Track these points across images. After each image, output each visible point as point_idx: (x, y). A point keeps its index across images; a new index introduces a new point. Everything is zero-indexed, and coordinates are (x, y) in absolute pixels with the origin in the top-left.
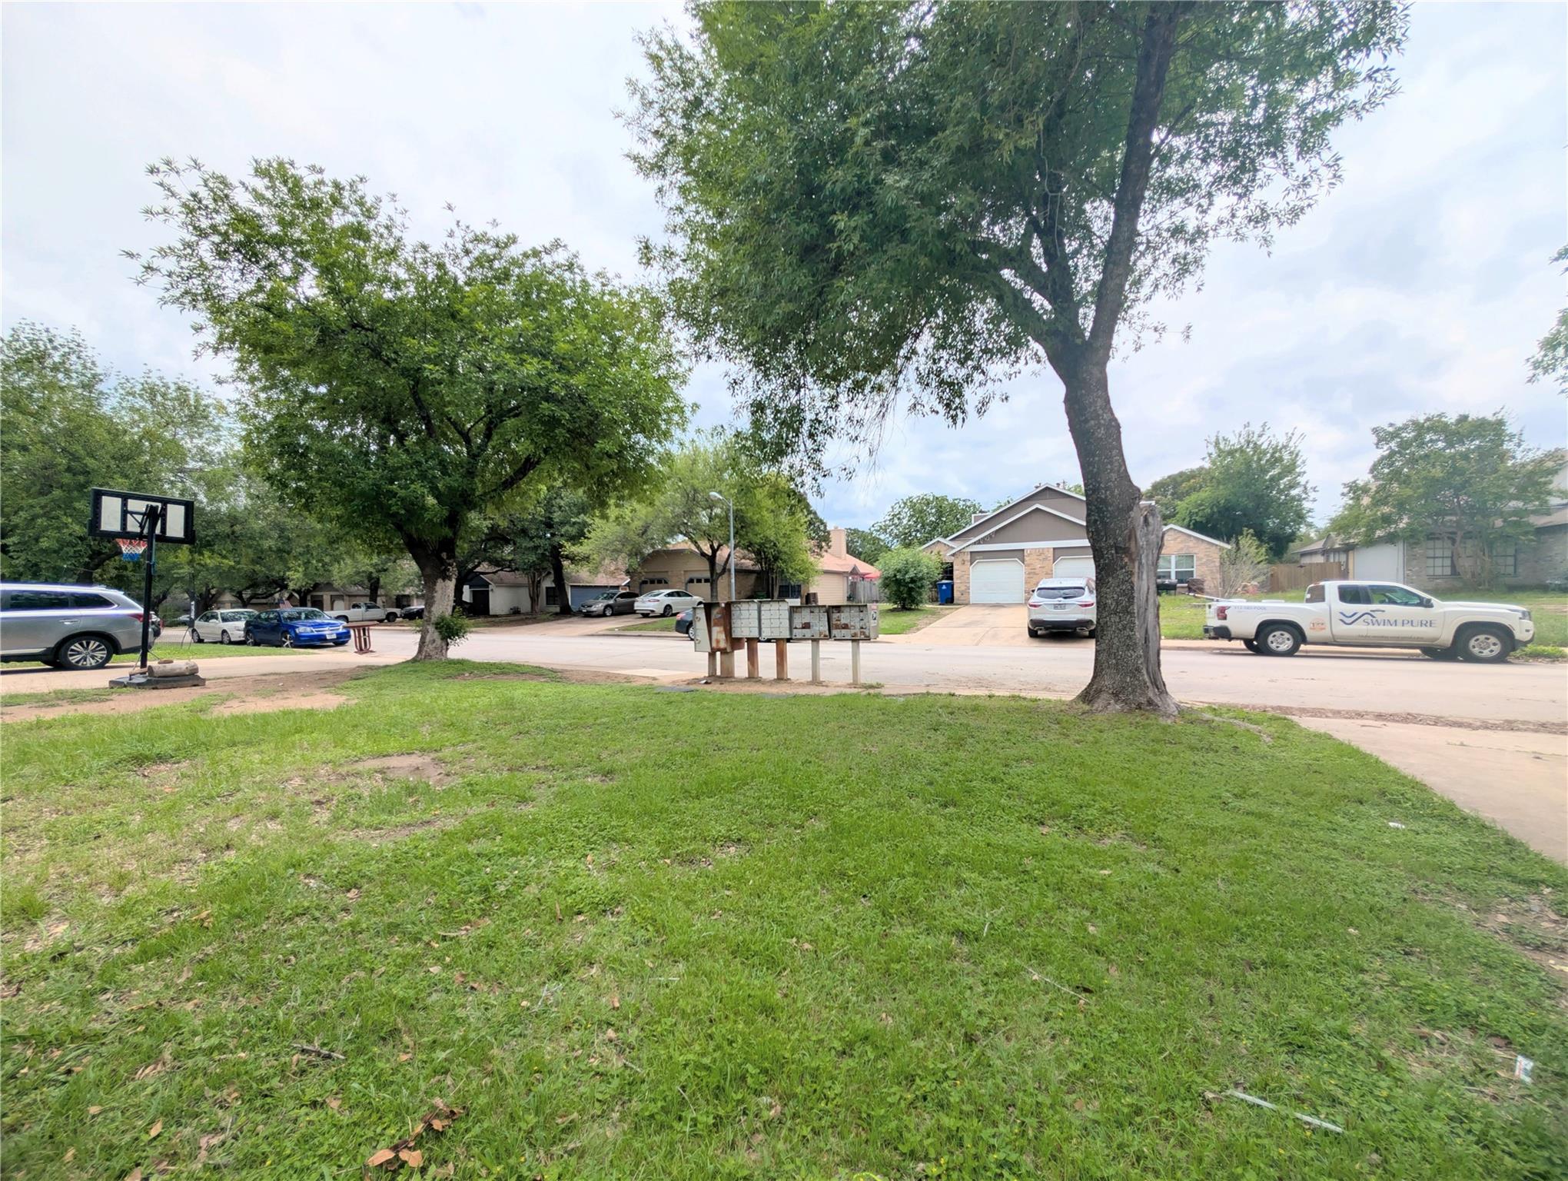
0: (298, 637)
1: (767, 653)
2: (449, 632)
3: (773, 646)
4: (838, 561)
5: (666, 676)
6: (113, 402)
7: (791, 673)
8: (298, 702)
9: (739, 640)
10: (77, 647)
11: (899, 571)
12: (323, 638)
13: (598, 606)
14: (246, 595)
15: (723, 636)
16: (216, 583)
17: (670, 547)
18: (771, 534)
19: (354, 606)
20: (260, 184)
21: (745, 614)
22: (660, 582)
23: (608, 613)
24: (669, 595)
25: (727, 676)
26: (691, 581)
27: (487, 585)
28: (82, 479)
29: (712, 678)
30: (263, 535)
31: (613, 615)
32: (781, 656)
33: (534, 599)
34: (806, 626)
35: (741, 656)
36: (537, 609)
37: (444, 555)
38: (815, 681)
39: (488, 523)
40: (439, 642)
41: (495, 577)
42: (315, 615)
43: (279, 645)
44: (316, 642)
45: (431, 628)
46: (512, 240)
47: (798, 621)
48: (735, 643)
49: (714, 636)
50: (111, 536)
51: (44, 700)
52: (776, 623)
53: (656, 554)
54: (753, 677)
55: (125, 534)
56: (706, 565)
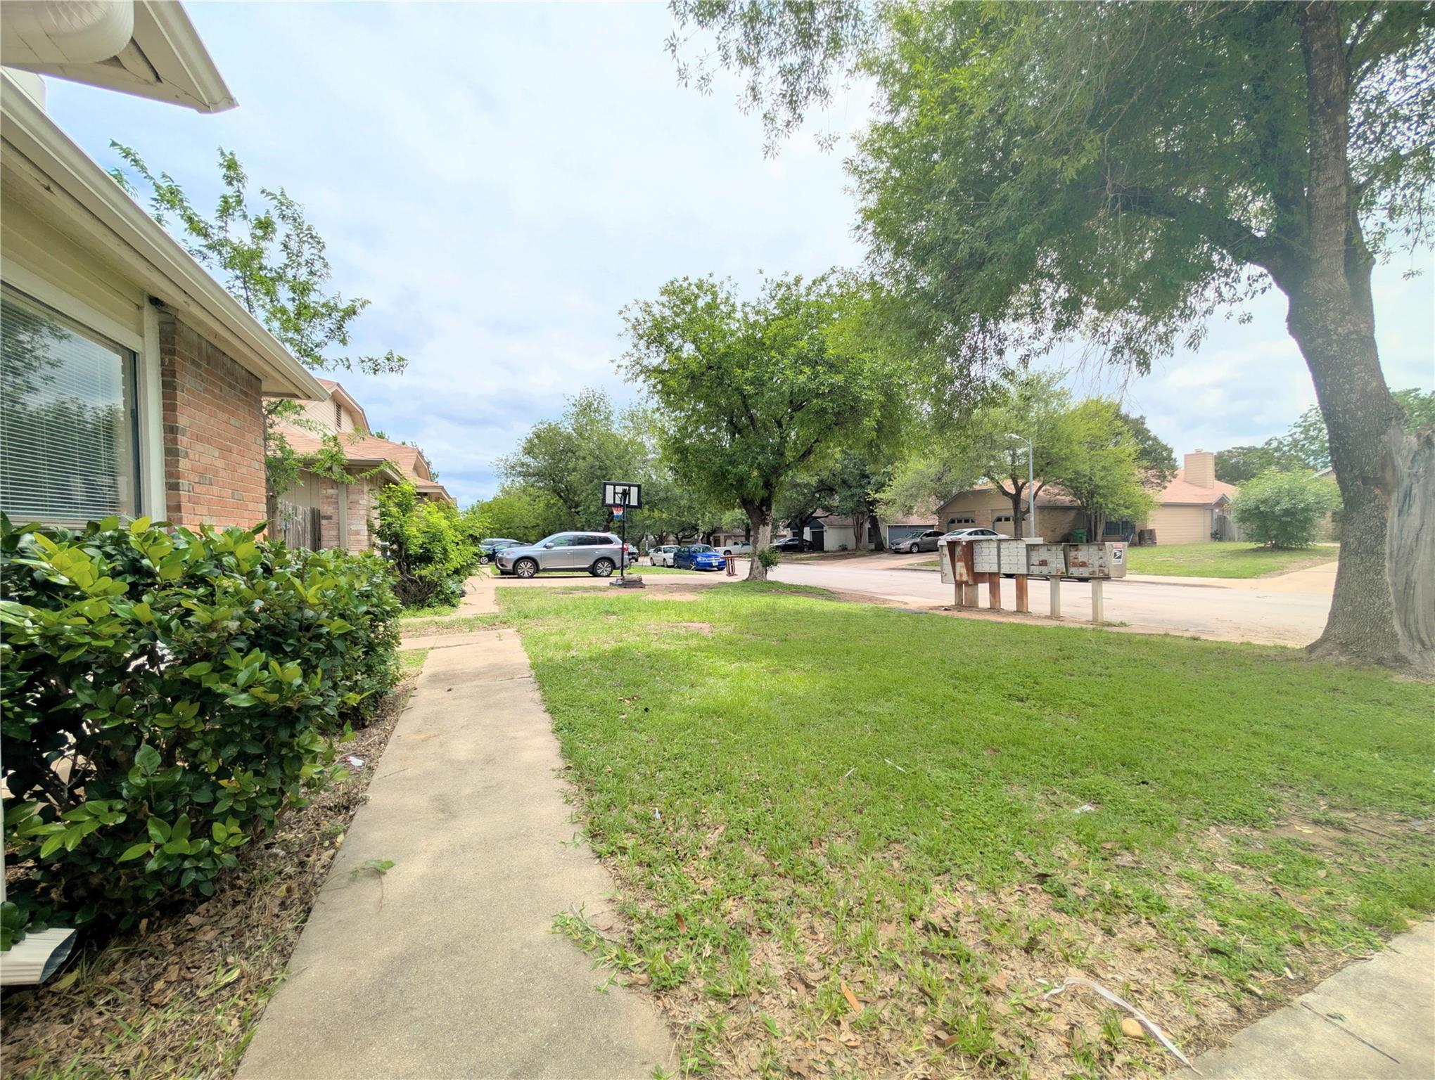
0: (698, 564)
1: (1008, 588)
2: (767, 562)
3: (1013, 581)
4: (1199, 491)
5: (915, 602)
6: (616, 426)
7: (1031, 607)
8: (677, 597)
9: (983, 574)
10: (600, 565)
11: (1265, 502)
12: (710, 565)
13: (906, 545)
14: (680, 536)
15: (964, 571)
16: (665, 529)
17: (977, 488)
18: (1085, 468)
19: (736, 544)
20: (664, 299)
21: (986, 551)
22: (967, 521)
23: (915, 549)
24: (970, 534)
25: (972, 605)
26: (999, 519)
27: (822, 527)
28: (604, 472)
29: (959, 606)
30: (681, 497)
31: (918, 552)
32: (1021, 592)
33: (858, 537)
34: (1044, 563)
35: (984, 589)
36: (861, 546)
37: (764, 508)
38: (1054, 615)
39: (816, 478)
40: (761, 568)
41: (827, 520)
42: (709, 550)
43: (689, 568)
44: (706, 568)
45: (756, 559)
46: (798, 281)
47: (1036, 558)
48: (978, 577)
49: (958, 571)
50: (610, 506)
51: (586, 590)
52: (1014, 560)
53: (961, 496)
54: (995, 608)
55: (615, 505)
56: (1009, 504)
